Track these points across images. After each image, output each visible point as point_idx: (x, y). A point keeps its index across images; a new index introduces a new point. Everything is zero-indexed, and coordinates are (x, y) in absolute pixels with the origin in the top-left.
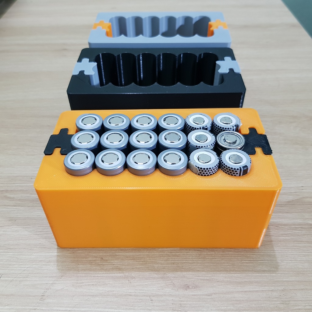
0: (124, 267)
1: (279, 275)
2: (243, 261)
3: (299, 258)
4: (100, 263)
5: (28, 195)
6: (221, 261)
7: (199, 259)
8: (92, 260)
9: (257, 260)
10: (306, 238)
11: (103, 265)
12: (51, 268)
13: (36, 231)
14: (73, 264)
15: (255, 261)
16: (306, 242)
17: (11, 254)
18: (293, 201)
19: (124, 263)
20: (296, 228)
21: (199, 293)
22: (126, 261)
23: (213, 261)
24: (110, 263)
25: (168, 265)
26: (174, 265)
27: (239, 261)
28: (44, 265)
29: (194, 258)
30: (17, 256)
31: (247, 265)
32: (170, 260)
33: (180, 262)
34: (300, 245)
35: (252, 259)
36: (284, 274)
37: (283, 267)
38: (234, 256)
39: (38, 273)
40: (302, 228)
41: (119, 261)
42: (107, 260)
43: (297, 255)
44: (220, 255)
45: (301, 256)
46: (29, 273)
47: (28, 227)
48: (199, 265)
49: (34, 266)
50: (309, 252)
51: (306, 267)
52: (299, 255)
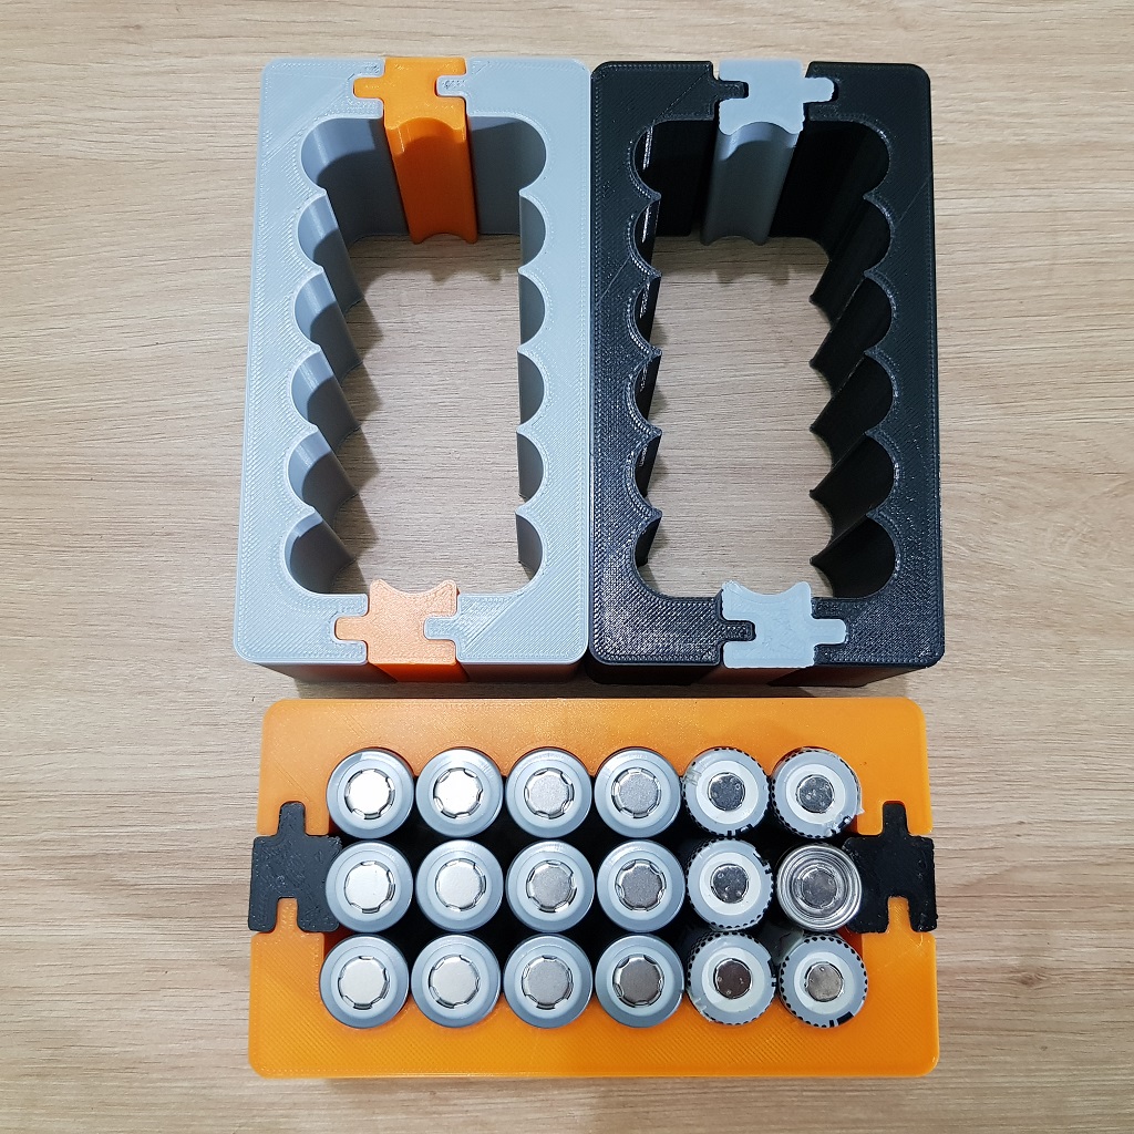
0: (493, 1118)
2: (804, 1093)
3: (955, 1080)
4: (430, 1109)
7: (692, 1091)
8: (406, 1098)
9: (843, 1088)
10: (988, 1017)
11: (440, 1114)
13: (234, 1007)
14: (360, 1111)
15: (837, 1094)
16: (984, 1029)
18: (980, 881)
20: (967, 981)
22: (498, 1100)
24: (456, 1108)
25: (608, 1111)
26: (625, 1110)
27: (796, 1094)
28: (282, 1116)
29: (677, 1086)
30: (204, 1091)
31: (816, 1104)
32: (616, 1094)
33: (640, 1099)
34: (967, 1039)
35: (831, 1088)
37: (907, 1109)
40: (983, 981)
41: (479, 1101)
42: (446, 1099)
43: (951, 1071)
45: (962, 1074)
47: (209, 992)
50: (984, 1063)
51: (966, 1108)
52: (956, 1071)
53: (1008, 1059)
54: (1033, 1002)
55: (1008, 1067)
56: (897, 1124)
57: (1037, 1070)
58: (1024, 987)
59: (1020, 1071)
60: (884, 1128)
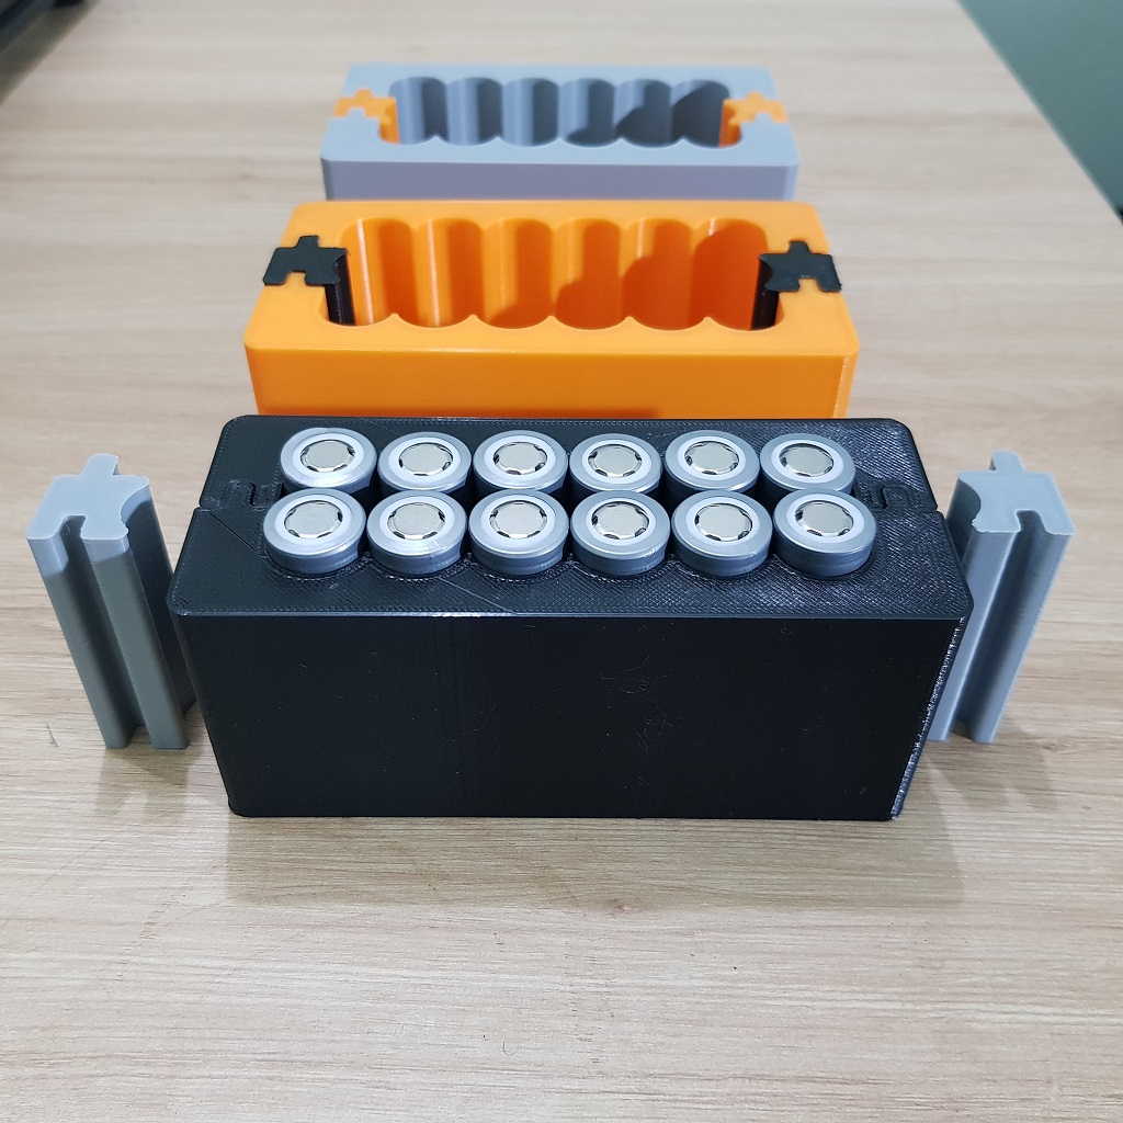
0: (415, 844)
1: (915, 881)
2: (798, 837)
3: (984, 833)
4: (339, 832)
6: (728, 835)
9: (845, 834)
10: (1010, 776)
11: (350, 837)
12: (179, 842)
14: (253, 831)
15: (840, 839)
17: (51, 798)
19: (416, 833)
21: (655, 927)
22: (425, 827)
23: (703, 834)
24: (371, 833)
25: (558, 843)
26: (577, 843)
27: (788, 837)
30: (70, 805)
31: (812, 848)
32: (567, 827)
33: (597, 833)
34: (989, 795)
35: (830, 833)
36: (930, 880)
37: (929, 859)
41: (401, 827)
43: (977, 824)
45: (992, 828)
48: (657, 843)
49: (125, 835)
50: (1016, 819)
51: (1004, 862)
52: (983, 825)
54: (1062, 765)
55: (1047, 824)
56: (921, 874)
57: (1084, 829)
58: (1047, 752)
59: (1062, 828)
60: (904, 877)
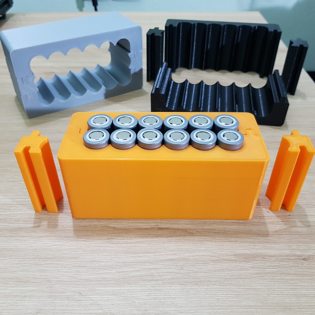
0: (103, 303)
1: (266, 310)
2: (228, 296)
3: (286, 292)
4: (78, 299)
5: (6, 224)
6: (205, 296)
7: (183, 294)
8: (69, 295)
9: (242, 294)
10: (293, 270)
11: (82, 301)
12: (26, 304)
14: (50, 299)
15: (241, 296)
16: (293, 274)
18: (280, 230)
19: (103, 299)
20: (283, 259)
22: (106, 296)
23: (197, 296)
24: (88, 299)
25: (150, 301)
26: (156, 301)
27: (224, 296)
28: (19, 300)
29: (177, 292)
31: (232, 299)
32: (152, 295)
33: (162, 297)
34: (287, 278)
35: (237, 294)
36: (270, 309)
37: (270, 302)
38: (219, 290)
39: (12, 309)
40: (289, 259)
41: (98, 296)
42: (85, 295)
43: (284, 288)
44: (204, 289)
45: (289, 289)
46: (3, 310)
48: (182, 300)
49: (8, 301)
50: (296, 286)
51: (293, 302)
52: (286, 288)
53: (305, 284)
54: (309, 266)
55: (306, 287)
56: (267, 307)
58: (304, 261)
59: (311, 289)
60: (262, 309)
